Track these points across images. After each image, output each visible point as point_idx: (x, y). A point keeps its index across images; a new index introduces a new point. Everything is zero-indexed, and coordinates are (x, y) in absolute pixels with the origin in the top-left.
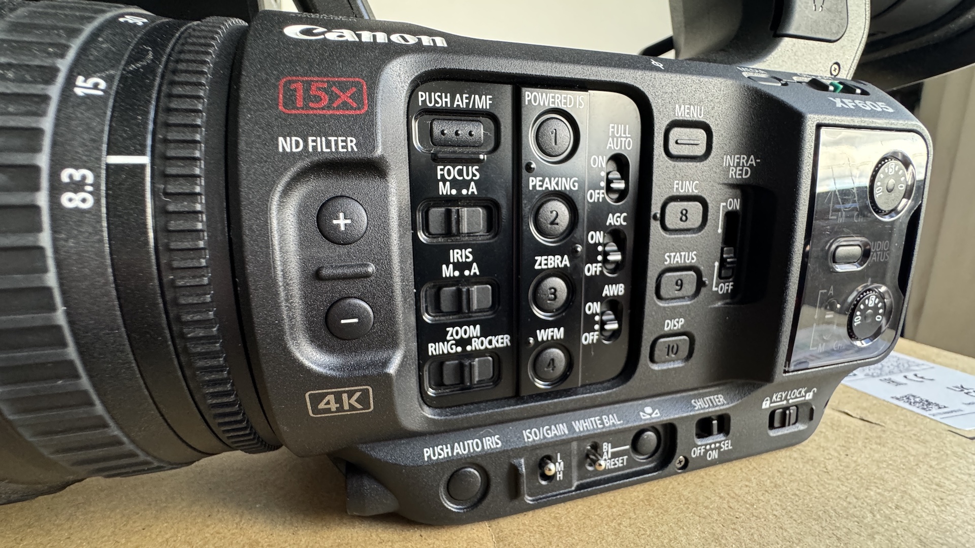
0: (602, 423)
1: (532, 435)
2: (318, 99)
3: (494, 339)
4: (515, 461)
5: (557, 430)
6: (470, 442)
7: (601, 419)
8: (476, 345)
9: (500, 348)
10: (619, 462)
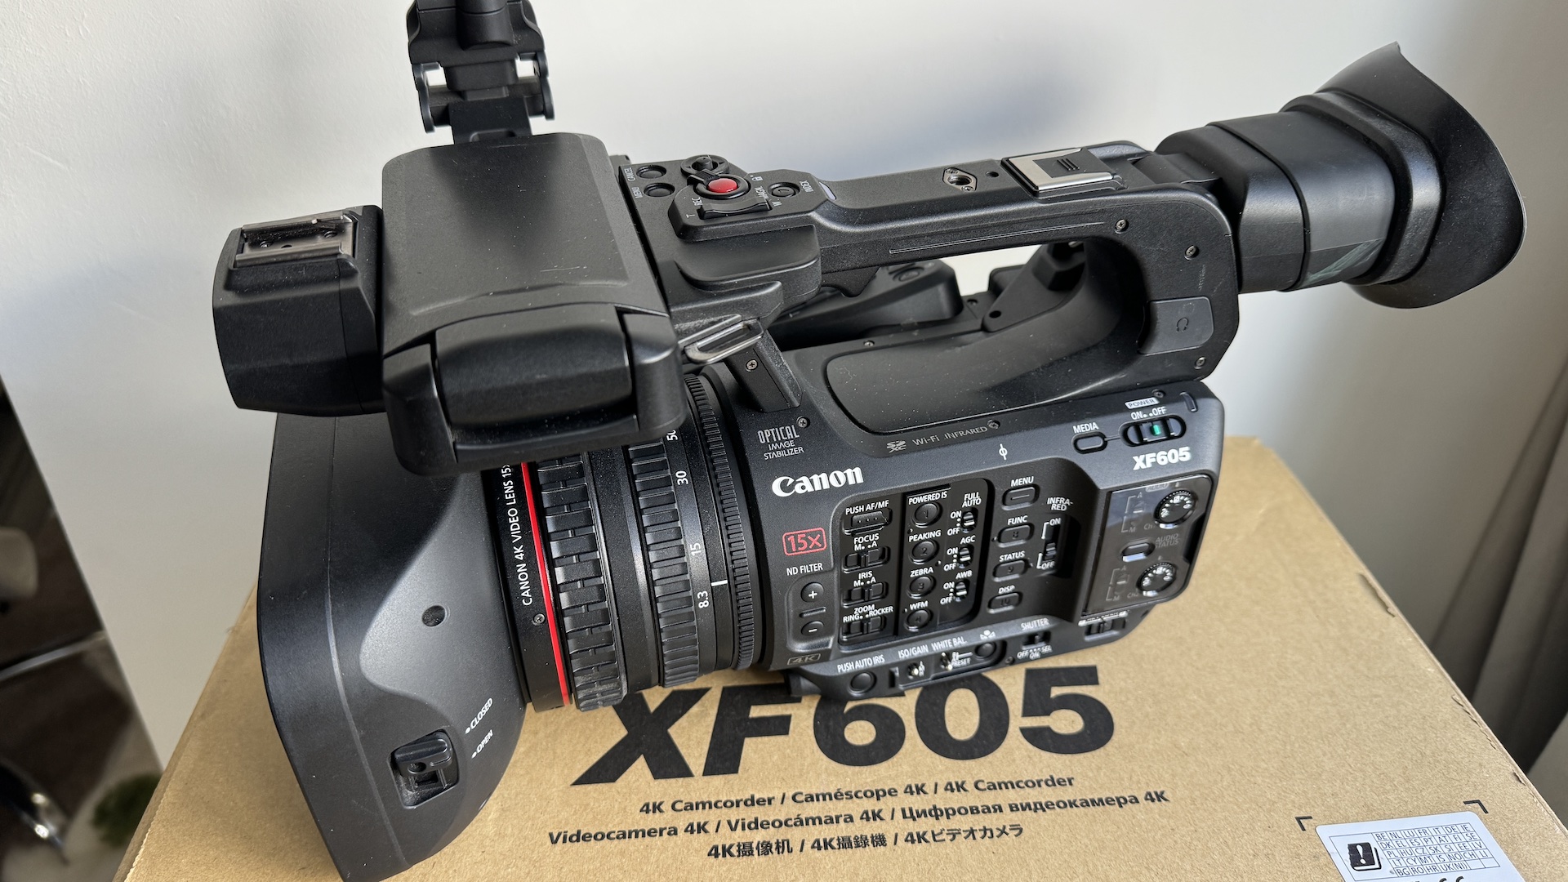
0: (953, 644)
1: (904, 654)
2: (802, 545)
3: (883, 610)
4: (893, 669)
5: (921, 650)
6: (865, 660)
7: (952, 642)
8: (872, 614)
9: (886, 614)
10: (964, 663)
